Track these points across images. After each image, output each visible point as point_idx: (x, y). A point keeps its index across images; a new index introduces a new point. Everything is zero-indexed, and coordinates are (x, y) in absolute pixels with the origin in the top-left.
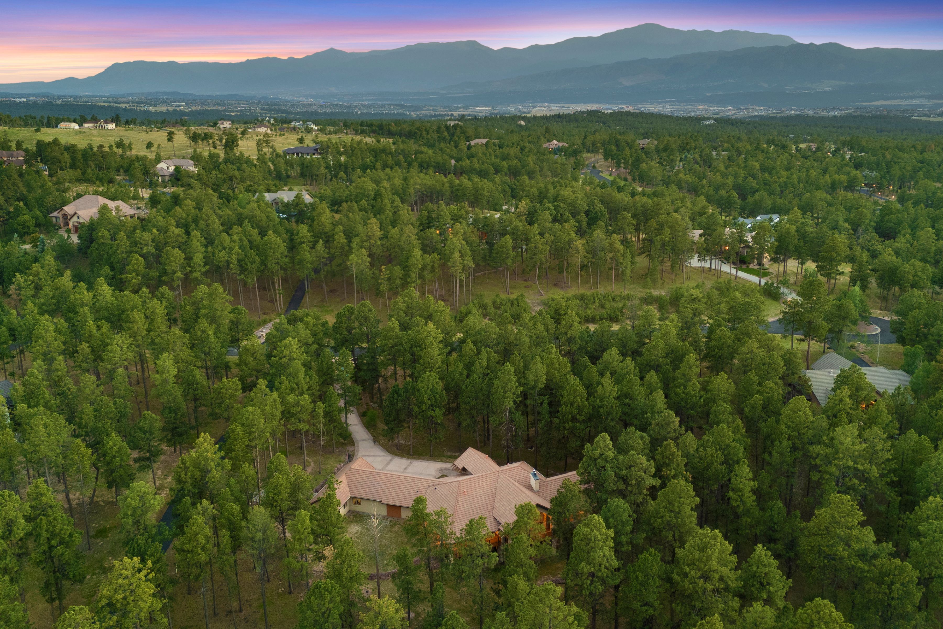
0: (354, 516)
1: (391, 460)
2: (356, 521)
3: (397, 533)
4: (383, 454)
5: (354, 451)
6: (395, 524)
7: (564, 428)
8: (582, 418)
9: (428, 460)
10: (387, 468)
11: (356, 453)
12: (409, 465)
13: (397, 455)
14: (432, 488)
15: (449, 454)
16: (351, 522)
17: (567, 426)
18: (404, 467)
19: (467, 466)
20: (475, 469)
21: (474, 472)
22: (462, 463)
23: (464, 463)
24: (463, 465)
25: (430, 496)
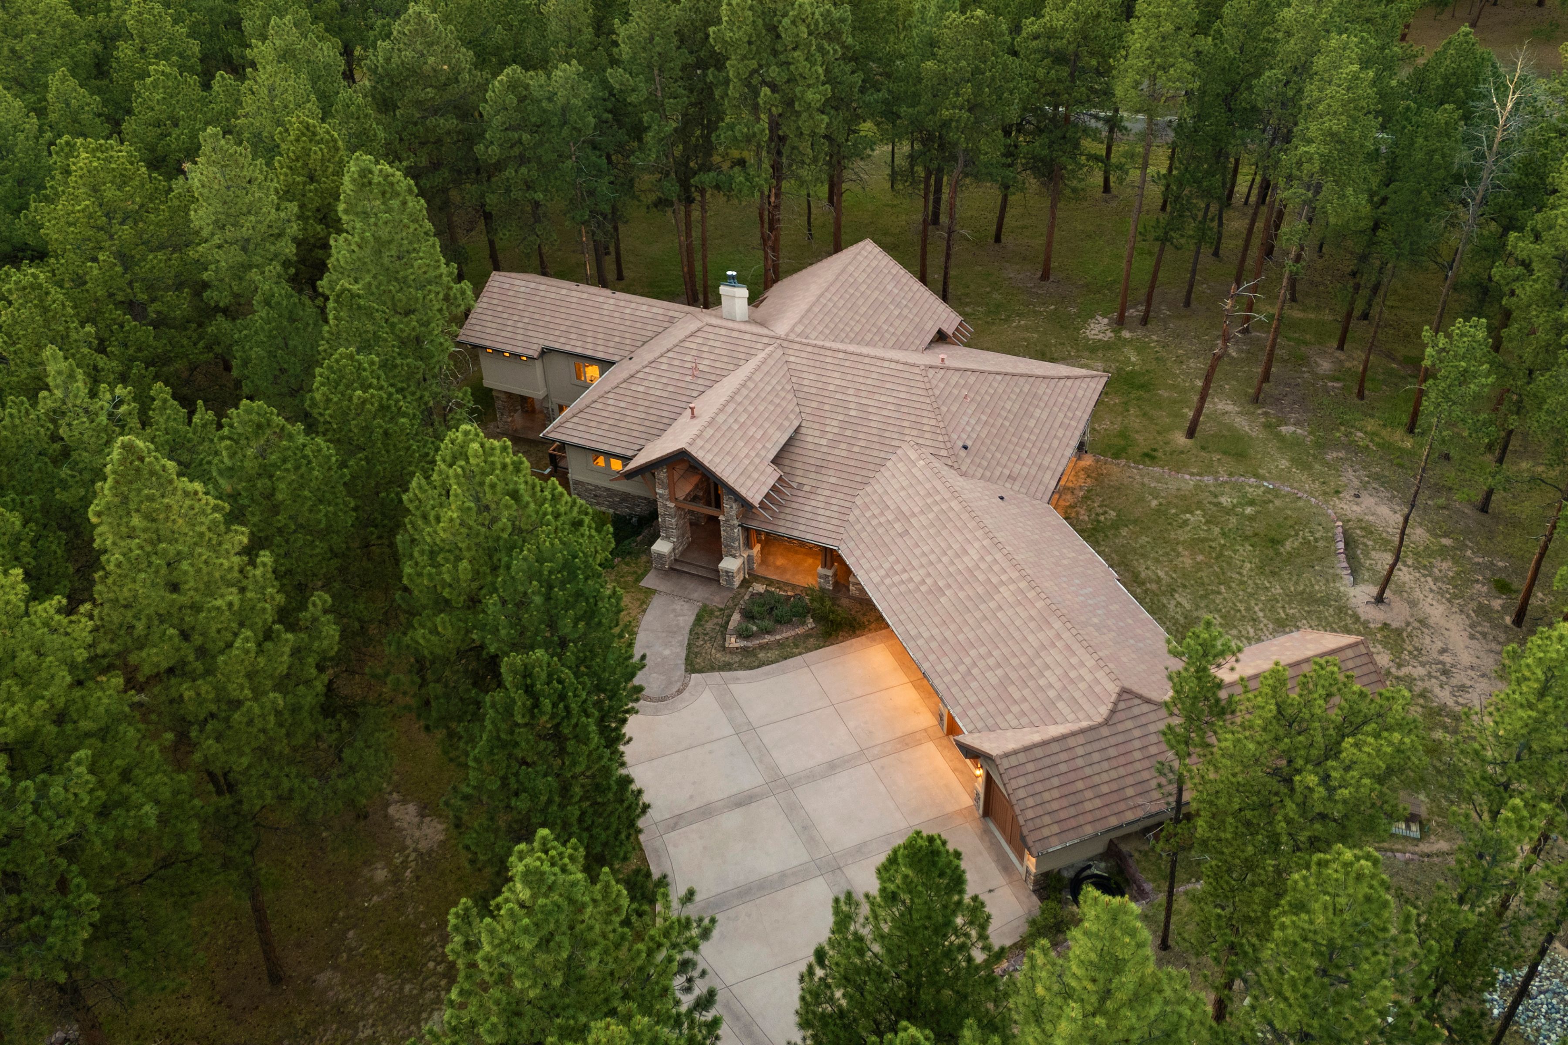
19: (759, 446)
20: (773, 418)
21: (786, 423)
22: (747, 462)
23: (747, 455)
24: (757, 461)
25: (994, 463)
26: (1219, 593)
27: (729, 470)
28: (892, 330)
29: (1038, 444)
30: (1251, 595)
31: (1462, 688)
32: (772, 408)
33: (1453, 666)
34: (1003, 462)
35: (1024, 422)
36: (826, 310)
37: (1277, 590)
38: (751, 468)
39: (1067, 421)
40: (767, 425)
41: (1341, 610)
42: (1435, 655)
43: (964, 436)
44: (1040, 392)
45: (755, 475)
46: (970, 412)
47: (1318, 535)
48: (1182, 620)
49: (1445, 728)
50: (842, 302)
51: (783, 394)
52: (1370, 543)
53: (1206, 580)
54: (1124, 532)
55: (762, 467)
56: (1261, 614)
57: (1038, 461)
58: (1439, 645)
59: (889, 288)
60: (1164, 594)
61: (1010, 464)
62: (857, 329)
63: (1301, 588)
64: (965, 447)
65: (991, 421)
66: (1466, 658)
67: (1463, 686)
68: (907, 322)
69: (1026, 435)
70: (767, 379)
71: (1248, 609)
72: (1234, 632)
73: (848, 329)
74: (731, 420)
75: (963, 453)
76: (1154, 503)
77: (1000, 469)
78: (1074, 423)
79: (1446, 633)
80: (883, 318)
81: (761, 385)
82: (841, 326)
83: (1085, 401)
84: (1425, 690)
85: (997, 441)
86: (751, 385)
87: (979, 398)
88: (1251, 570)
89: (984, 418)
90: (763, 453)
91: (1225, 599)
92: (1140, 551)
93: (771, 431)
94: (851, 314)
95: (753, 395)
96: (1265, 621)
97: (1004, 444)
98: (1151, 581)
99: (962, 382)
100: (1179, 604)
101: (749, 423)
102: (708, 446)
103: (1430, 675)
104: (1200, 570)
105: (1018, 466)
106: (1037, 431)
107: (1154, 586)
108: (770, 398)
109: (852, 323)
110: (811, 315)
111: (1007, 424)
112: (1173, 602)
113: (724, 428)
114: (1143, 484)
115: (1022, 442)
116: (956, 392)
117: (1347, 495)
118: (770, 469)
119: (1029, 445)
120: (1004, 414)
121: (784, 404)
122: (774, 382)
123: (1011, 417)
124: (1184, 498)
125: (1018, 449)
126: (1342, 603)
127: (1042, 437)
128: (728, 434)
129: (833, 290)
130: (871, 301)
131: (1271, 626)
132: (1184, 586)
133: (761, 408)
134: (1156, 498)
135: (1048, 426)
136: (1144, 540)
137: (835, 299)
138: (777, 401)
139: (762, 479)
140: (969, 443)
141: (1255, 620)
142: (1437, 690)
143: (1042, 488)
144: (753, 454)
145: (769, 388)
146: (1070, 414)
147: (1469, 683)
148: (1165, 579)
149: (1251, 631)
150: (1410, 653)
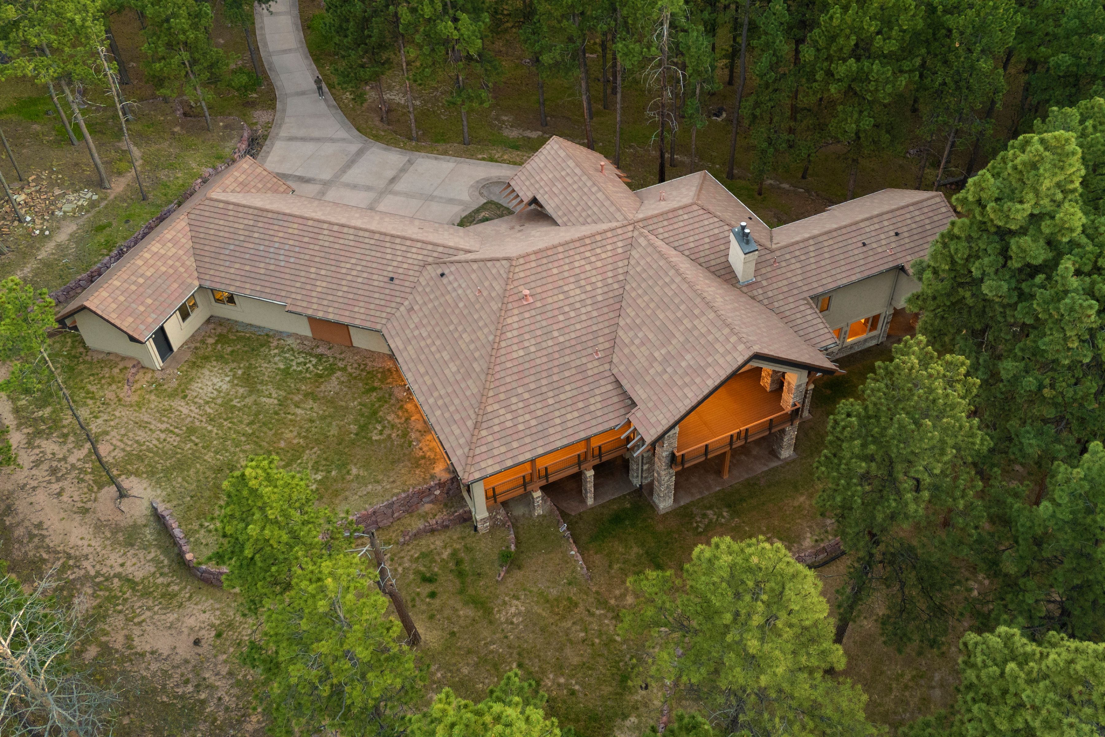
0: (222, 339)
1: (360, 153)
2: (220, 358)
3: (331, 402)
4: (342, 134)
5: (268, 126)
6: (332, 370)
7: (830, 74)
8: (892, 46)
9: (458, 154)
10: (347, 178)
11: (273, 131)
12: (403, 170)
13: (377, 138)
14: (433, 271)
15: (514, 134)
16: (206, 358)
17: (841, 70)
18: (390, 174)
19: (547, 189)
20: (566, 203)
21: (560, 213)
22: (537, 178)
23: (542, 179)
24: (537, 186)
25: (426, 299)
26: (248, 425)
27: (534, 165)
28: (637, 342)
29: (426, 350)
30: (225, 439)
31: (37, 464)
32: (574, 203)
33: (49, 482)
34: (424, 309)
35: (448, 347)
36: (661, 273)
37: (209, 457)
38: (532, 181)
39: (436, 394)
40: (561, 197)
41: (151, 473)
42: (65, 484)
43: (451, 278)
44: (470, 382)
45: (527, 183)
46: (468, 292)
47: (202, 531)
48: (259, 387)
49: (42, 419)
50: (670, 294)
51: (584, 214)
52: (160, 580)
53: (265, 429)
54: (354, 428)
55: (532, 189)
56: (209, 428)
57: (414, 342)
58: (65, 498)
59: (688, 357)
60: (286, 398)
61: (421, 314)
62: (639, 301)
63: (192, 472)
64: (442, 275)
65: (457, 311)
66: (41, 497)
67: (37, 466)
68: (646, 364)
69: (438, 343)
70: (598, 203)
71: (220, 426)
72: (219, 401)
73: (640, 292)
74: (568, 170)
75: (439, 272)
76: (354, 471)
77: (420, 302)
78: (431, 401)
79: (63, 515)
80: (651, 336)
81: (593, 198)
82: (644, 285)
83: (447, 430)
84: (64, 443)
85: (441, 310)
86: (594, 189)
87: (477, 306)
88: (237, 461)
89: (461, 305)
90: (541, 191)
91: (241, 422)
92: (329, 420)
93: (556, 200)
94: (656, 299)
95: (586, 190)
96: (203, 425)
97: (437, 316)
98: (301, 401)
99: (494, 294)
100: (270, 396)
101: (565, 184)
102: (553, 152)
103: (65, 459)
104: (275, 434)
105: (416, 320)
106: (438, 356)
107: (296, 398)
108: (582, 203)
109: (646, 298)
110: (656, 256)
111: (452, 327)
112: (274, 395)
113: (563, 165)
114: (378, 482)
115: (433, 336)
116: (486, 284)
117: (208, 636)
118: (530, 196)
119: (429, 341)
120: (460, 328)
121: (576, 214)
122: (595, 209)
123: (456, 335)
124: (336, 494)
125: (429, 328)
126: (154, 479)
127: (431, 358)
128: (558, 168)
129: (684, 287)
130: (671, 327)
131: (197, 423)
132: (276, 413)
133: (574, 195)
134: (357, 477)
135: (438, 370)
136: (334, 431)
137: (674, 287)
138: (579, 209)
139: (524, 188)
140: (445, 280)
141: (211, 420)
142: (56, 448)
143: (393, 333)
144: (542, 183)
145: (590, 204)
146: (440, 402)
147: (34, 472)
148: (293, 409)
149: (209, 410)
150: (86, 473)
